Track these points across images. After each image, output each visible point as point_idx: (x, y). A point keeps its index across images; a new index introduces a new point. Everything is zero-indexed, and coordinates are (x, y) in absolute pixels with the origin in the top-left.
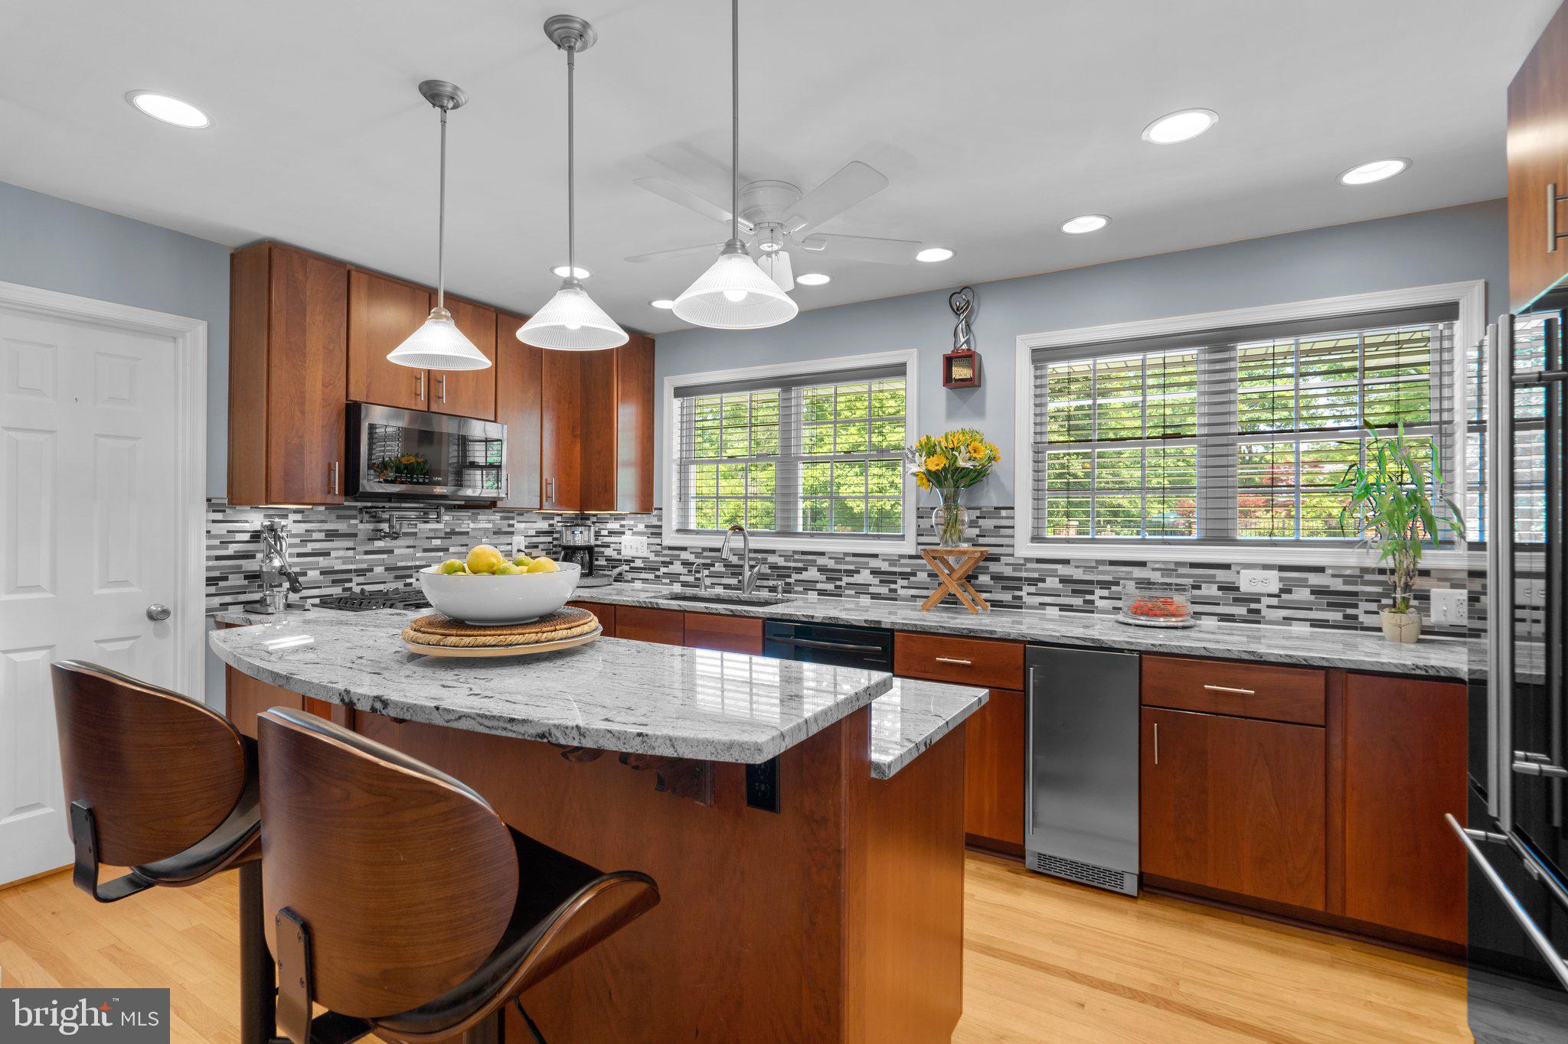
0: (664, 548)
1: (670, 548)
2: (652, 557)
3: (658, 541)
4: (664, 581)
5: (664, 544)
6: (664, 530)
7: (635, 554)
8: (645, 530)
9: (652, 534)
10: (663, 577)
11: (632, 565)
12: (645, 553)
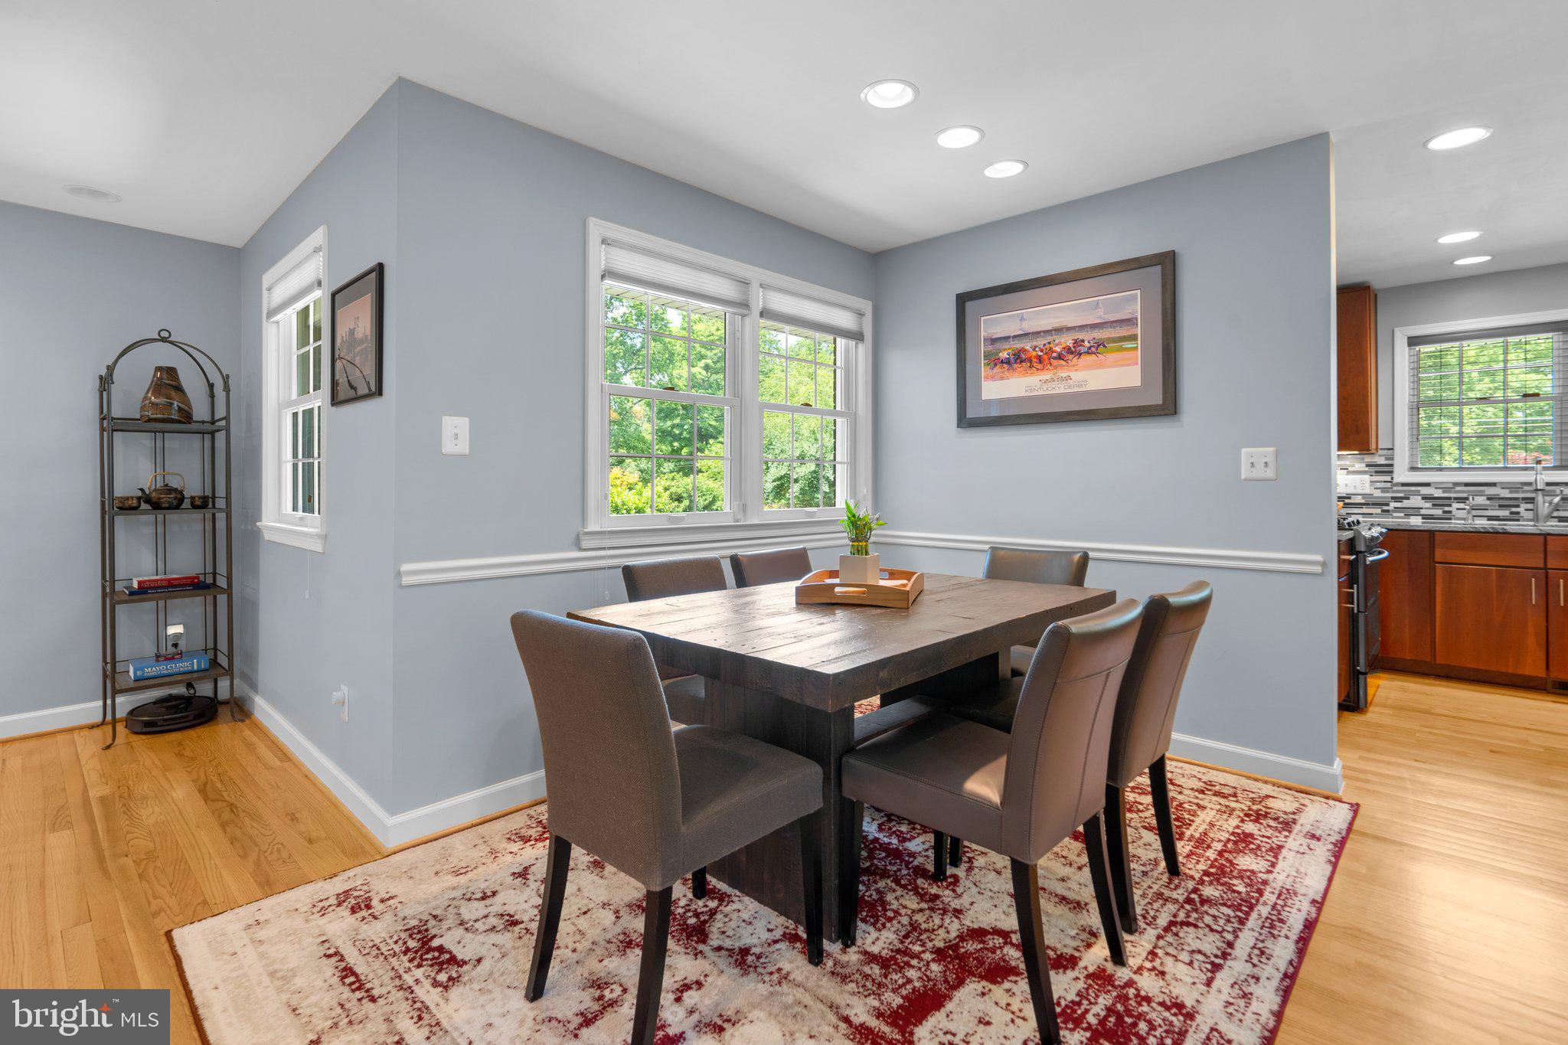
0: (1397, 484)
1: (1403, 485)
2: (1378, 493)
3: (1388, 478)
4: (1395, 514)
5: (1396, 480)
6: (1396, 469)
7: (1351, 490)
8: (1367, 469)
9: (1376, 472)
10: (1393, 511)
11: (1347, 501)
12: (1368, 490)
